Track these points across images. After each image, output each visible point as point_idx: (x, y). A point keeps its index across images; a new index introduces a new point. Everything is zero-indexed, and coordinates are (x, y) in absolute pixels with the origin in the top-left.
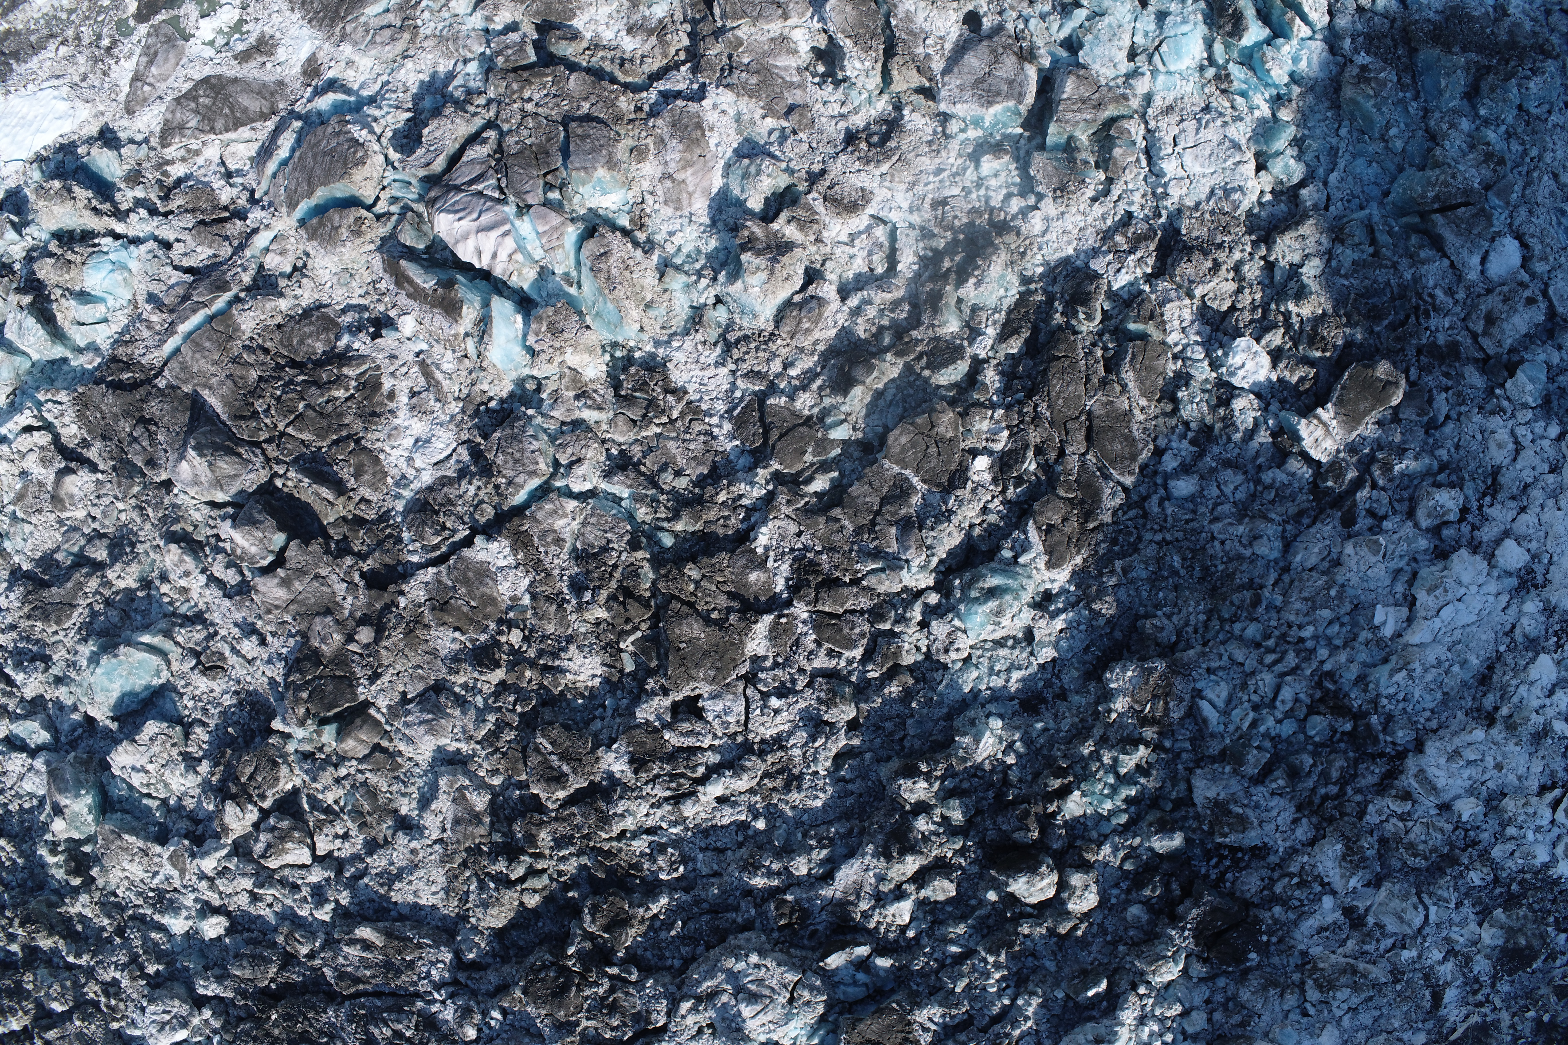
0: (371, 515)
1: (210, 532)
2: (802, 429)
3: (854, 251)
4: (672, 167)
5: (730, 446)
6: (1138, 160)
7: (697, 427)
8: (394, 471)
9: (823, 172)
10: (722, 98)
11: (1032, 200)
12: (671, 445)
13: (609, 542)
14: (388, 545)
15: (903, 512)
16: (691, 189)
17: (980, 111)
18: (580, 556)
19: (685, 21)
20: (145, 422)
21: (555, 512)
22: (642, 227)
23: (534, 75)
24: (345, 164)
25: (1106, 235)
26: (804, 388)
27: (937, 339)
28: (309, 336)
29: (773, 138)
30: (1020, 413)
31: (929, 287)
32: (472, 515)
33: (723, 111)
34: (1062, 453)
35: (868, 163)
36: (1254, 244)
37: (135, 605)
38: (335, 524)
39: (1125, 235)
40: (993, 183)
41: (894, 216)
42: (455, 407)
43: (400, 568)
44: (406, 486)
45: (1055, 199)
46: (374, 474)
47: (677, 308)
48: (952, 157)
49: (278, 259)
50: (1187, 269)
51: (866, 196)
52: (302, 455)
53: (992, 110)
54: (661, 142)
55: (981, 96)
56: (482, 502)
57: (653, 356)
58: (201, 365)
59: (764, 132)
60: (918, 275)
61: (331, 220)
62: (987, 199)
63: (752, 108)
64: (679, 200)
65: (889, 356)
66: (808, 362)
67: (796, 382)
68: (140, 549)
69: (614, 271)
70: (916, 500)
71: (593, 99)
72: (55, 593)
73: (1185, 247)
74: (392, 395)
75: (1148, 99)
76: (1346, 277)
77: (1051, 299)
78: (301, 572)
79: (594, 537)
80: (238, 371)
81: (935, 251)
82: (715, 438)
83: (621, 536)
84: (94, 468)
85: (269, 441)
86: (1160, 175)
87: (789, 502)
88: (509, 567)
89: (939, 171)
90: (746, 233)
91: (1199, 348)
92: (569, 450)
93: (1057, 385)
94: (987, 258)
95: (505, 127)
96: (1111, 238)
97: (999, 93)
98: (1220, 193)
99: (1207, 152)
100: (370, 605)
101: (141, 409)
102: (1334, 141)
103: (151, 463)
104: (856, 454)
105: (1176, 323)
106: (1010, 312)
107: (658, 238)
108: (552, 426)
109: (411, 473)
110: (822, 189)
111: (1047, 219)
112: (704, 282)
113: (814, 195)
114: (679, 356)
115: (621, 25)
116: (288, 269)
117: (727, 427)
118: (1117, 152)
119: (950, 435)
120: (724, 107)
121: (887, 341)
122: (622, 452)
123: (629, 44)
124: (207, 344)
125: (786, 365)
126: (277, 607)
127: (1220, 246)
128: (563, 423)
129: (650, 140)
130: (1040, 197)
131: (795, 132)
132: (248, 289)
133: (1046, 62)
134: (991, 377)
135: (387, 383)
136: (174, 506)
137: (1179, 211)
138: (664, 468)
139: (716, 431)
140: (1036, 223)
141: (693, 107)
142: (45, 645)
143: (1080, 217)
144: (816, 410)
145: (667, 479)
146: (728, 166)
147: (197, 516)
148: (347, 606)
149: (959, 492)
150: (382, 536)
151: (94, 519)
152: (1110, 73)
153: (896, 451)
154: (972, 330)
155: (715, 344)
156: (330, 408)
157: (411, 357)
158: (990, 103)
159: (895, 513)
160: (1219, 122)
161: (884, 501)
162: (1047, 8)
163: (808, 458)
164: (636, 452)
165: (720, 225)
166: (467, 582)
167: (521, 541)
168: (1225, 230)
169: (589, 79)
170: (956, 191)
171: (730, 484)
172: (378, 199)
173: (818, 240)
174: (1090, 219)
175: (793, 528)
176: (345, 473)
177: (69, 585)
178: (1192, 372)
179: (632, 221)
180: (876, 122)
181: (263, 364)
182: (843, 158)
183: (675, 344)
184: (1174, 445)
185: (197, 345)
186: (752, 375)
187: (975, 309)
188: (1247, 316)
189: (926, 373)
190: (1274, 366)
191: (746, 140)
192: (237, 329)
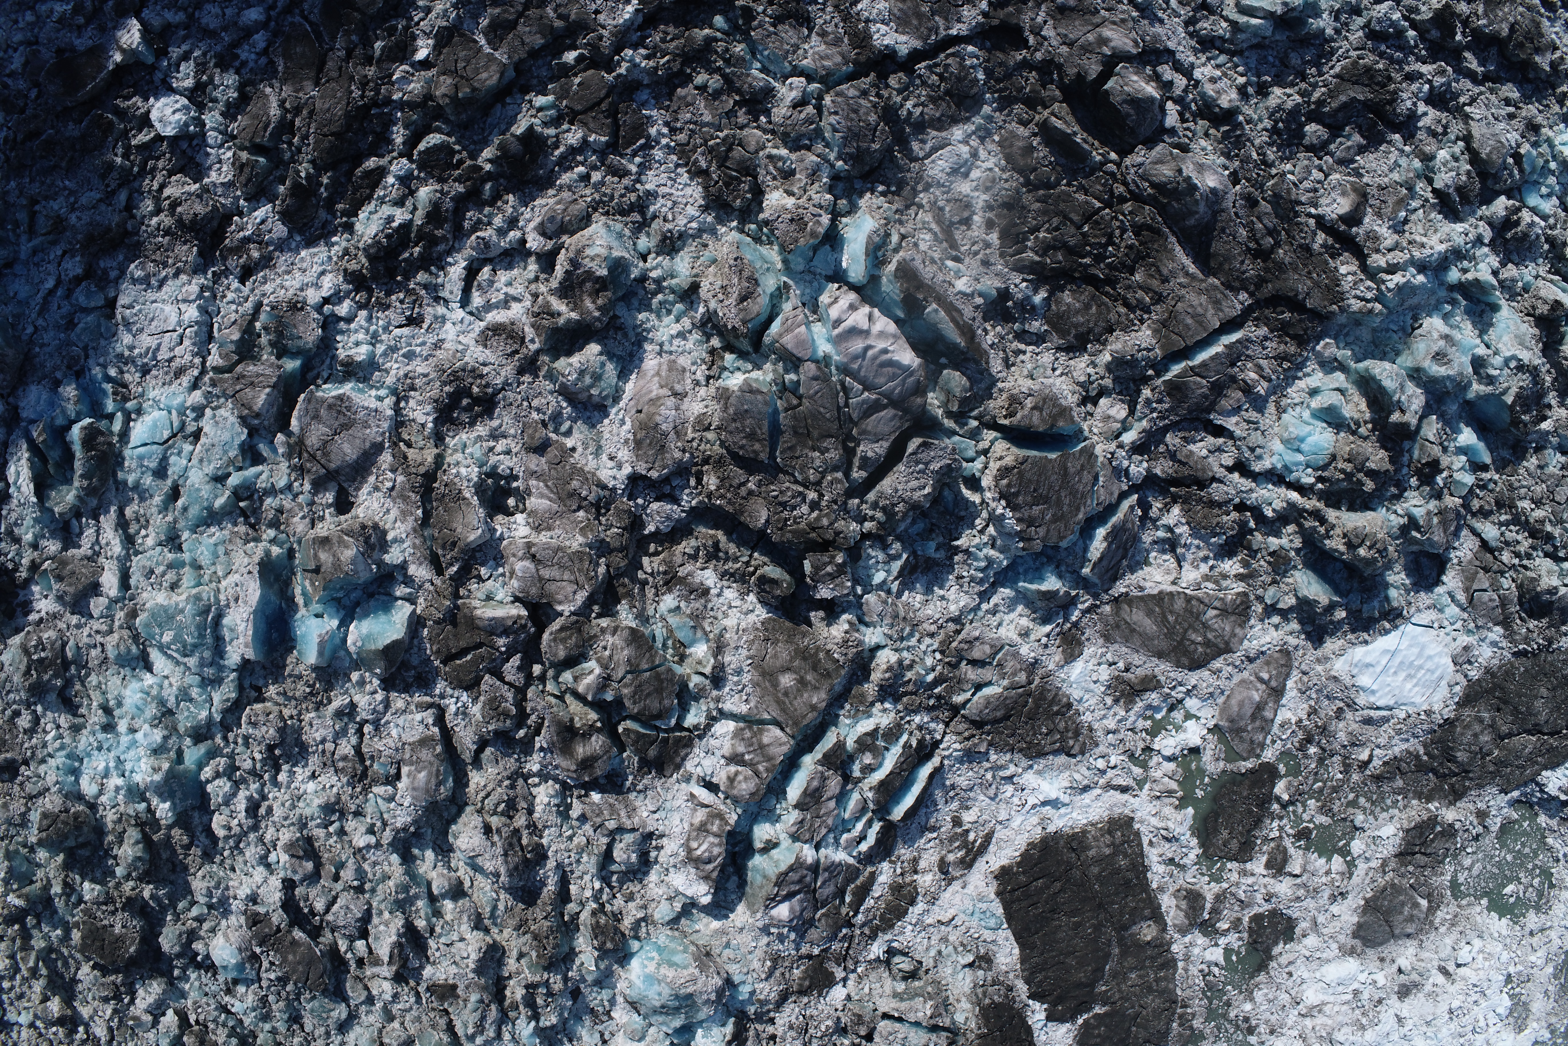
0: (1018, 108)
1: (1191, 125)
2: (579, 107)
3: (505, 289)
4: (671, 402)
5: (654, 113)
6: (220, 330)
7: (682, 137)
8: (992, 147)
9: (521, 372)
10: (610, 473)
11: (327, 308)
12: (707, 118)
13: (774, 25)
14: (999, 72)
15: (497, 11)
16: (656, 379)
17: (353, 395)
18: (807, 21)
19: (644, 583)
20: (1262, 254)
21: (822, 58)
22: (712, 352)
23: (803, 533)
24: (1021, 474)
25: (266, 262)
26: (573, 151)
27: (441, 180)
28: (1078, 312)
29: (567, 424)
30: (378, 92)
31: (439, 233)
32: (911, 83)
33: (611, 458)
34: (349, 55)
35: (473, 370)
36: (137, 233)
37: (1274, 71)
38: (1054, 100)
39: (249, 257)
40: (361, 336)
41: (460, 314)
42: (923, 198)
43: (988, 44)
44: (979, 128)
45: (305, 303)
46: (1011, 146)
47: (687, 259)
48: (395, 369)
49: (1113, 412)
50: (199, 209)
51: (484, 339)
52: (1086, 177)
53: (341, 391)
54: (678, 432)
55: (349, 409)
56: (900, 92)
57: (720, 221)
58: (1196, 300)
59: (576, 434)
60: (449, 253)
61: (1043, 420)
62: (369, 319)
63: (585, 460)
64: (670, 370)
65: (488, 167)
66: (566, 178)
67: (580, 158)
68: (1267, 124)
69: (735, 281)
70: (484, 22)
71: (743, 491)
72: (1360, 94)
73: (197, 232)
74: (990, 225)
75: (195, 386)
76: (65, 188)
77: (330, 205)
78: (1086, 49)
79: (788, 33)
80: (1155, 283)
81: (427, 270)
82: (667, 124)
83: (760, 26)
84: (1320, 220)
85: (1122, 200)
86: (203, 310)
87: (601, 38)
88: (875, 22)
89: (410, 356)
90: (600, 302)
91: (210, 141)
92: (803, 116)
93: (339, 111)
94: (377, 243)
95: (839, 475)
96: (262, 257)
97: (330, 407)
98: (153, 282)
99: (154, 324)
100: (1019, 11)
101: (1267, 270)
102: (40, 322)
103: (1251, 202)
104: (535, 82)
105: (225, 168)
106: (369, 198)
107: (696, 336)
108: (819, 147)
109: (974, 143)
110: (525, 350)
111: (317, 286)
112: (654, 274)
113: (533, 347)
114: (691, 211)
115: (715, 602)
116: (1103, 401)
117: (653, 131)
118: (236, 336)
119: (442, 78)
120: (611, 464)
121: (488, 186)
122: (756, 120)
123: (709, 577)
124: (1189, 321)
125: (585, 178)
126: (1114, 23)
127: (167, 232)
128: (809, 148)
129: (690, 435)
130: (319, 308)
131: (544, 424)
132: (1146, 380)
133: (280, 437)
134: (399, 135)
135: (994, 238)
136: (1228, 156)
137: (195, 272)
138: (716, 95)
139: (665, 130)
140: (328, 284)
141: (641, 469)
142: (1373, 51)
143: (287, 284)
144: (565, 126)
145: (715, 82)
146: (616, 399)
147: (1203, 143)
148: (1042, 14)
149: (445, 24)
150: (1007, 84)
151: (1321, 170)
152: (222, 411)
153: (494, 67)
154: (409, 188)
155: (654, 217)
156: (1055, 221)
157: (967, 260)
158: (340, 398)
159: (505, 11)
160: (136, 351)
161: (512, 25)
162: (269, 501)
163: (577, 80)
164: (742, 117)
165: (631, 334)
166: (919, 16)
167: (861, 39)
168: (159, 247)
169: (745, 518)
170: (398, 332)
171: (656, 69)
172: (992, 443)
173: (536, 296)
174: (278, 281)
175: (601, 18)
176: (1042, 152)
177: (1343, 98)
178: (220, 119)
179: (723, 358)
180: (463, 425)
181: (1128, 288)
182: (499, 381)
183: (694, 225)
184: (253, 56)
185: (1200, 323)
186: (620, 173)
187: (400, 203)
188: (161, 164)
189: (457, 147)
190: (148, 112)
191: (593, 426)
192: (1155, 332)
